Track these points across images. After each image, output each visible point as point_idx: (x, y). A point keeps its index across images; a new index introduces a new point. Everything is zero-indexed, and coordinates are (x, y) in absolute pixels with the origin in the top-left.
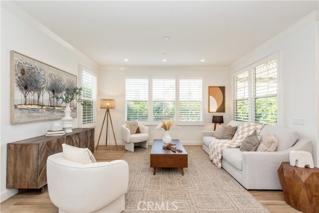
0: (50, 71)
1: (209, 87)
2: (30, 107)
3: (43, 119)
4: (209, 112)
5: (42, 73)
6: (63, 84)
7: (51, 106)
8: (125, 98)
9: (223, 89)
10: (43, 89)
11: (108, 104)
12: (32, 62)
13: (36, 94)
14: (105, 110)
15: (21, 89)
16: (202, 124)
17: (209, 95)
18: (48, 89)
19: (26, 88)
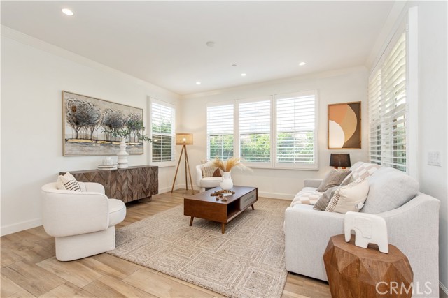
0: (107, 106)
1: (329, 106)
2: (82, 141)
3: (97, 153)
4: (328, 148)
5: (96, 108)
6: (123, 118)
7: (107, 141)
8: (206, 132)
9: (356, 107)
10: (97, 124)
11: (184, 140)
12: (84, 99)
13: (89, 129)
14: (182, 146)
15: (72, 125)
16: (316, 167)
17: (329, 119)
18: (104, 124)
19: (77, 123)
